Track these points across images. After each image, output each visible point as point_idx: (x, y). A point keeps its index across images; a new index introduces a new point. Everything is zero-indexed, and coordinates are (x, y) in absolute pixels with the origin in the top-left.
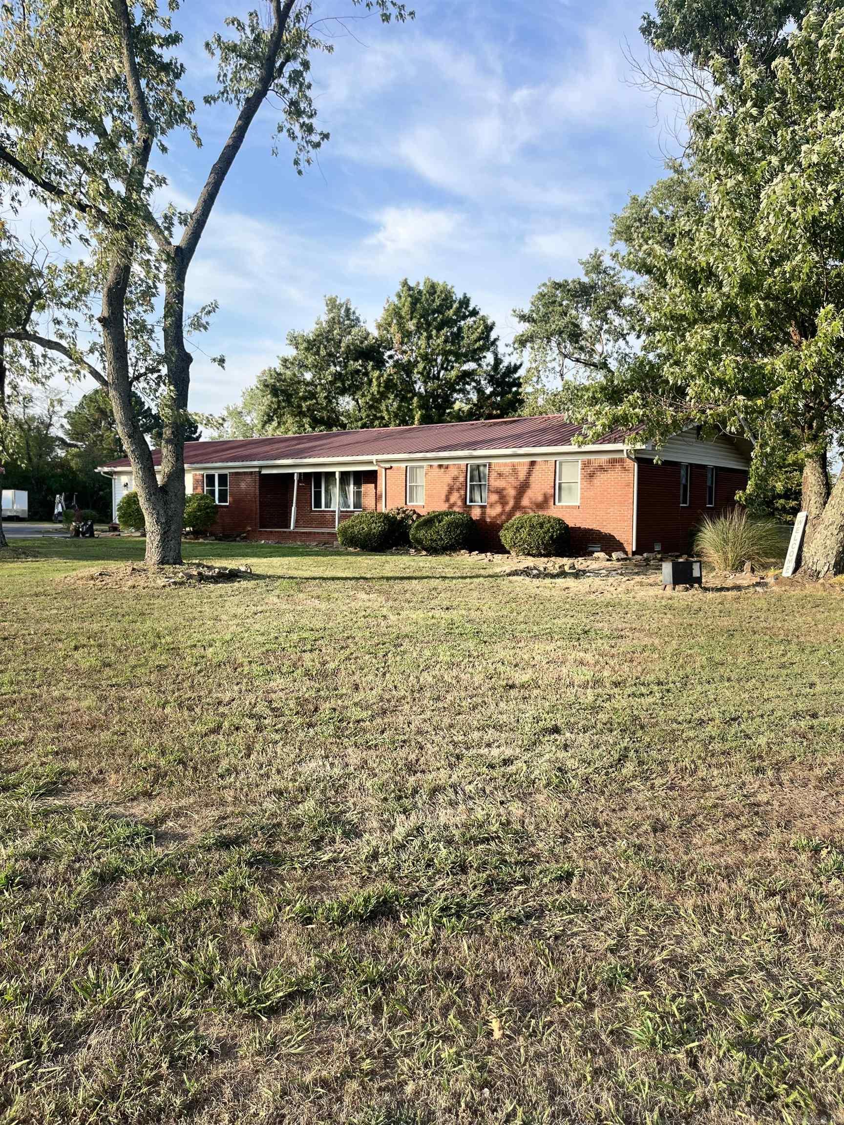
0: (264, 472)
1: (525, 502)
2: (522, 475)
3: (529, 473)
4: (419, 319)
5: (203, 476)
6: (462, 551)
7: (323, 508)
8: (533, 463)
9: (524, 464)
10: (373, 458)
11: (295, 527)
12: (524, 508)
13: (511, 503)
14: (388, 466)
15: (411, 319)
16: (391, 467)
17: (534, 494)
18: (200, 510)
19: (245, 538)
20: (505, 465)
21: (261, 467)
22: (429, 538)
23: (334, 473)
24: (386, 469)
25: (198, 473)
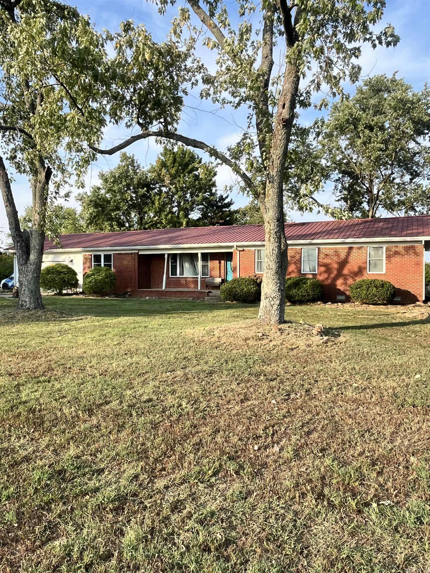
0: (141, 253)
1: (346, 271)
2: (343, 255)
3: (348, 254)
4: (178, 167)
5: (91, 255)
6: (319, 303)
7: (178, 276)
8: (351, 248)
9: (344, 248)
10: (235, 244)
11: (166, 287)
12: (345, 275)
13: (335, 272)
14: (241, 249)
15: (173, 167)
16: (244, 250)
17: (352, 265)
18: (107, 278)
19: (130, 295)
20: (330, 249)
21: (139, 250)
22: (300, 294)
23: (197, 254)
24: (240, 251)
25: (87, 254)
